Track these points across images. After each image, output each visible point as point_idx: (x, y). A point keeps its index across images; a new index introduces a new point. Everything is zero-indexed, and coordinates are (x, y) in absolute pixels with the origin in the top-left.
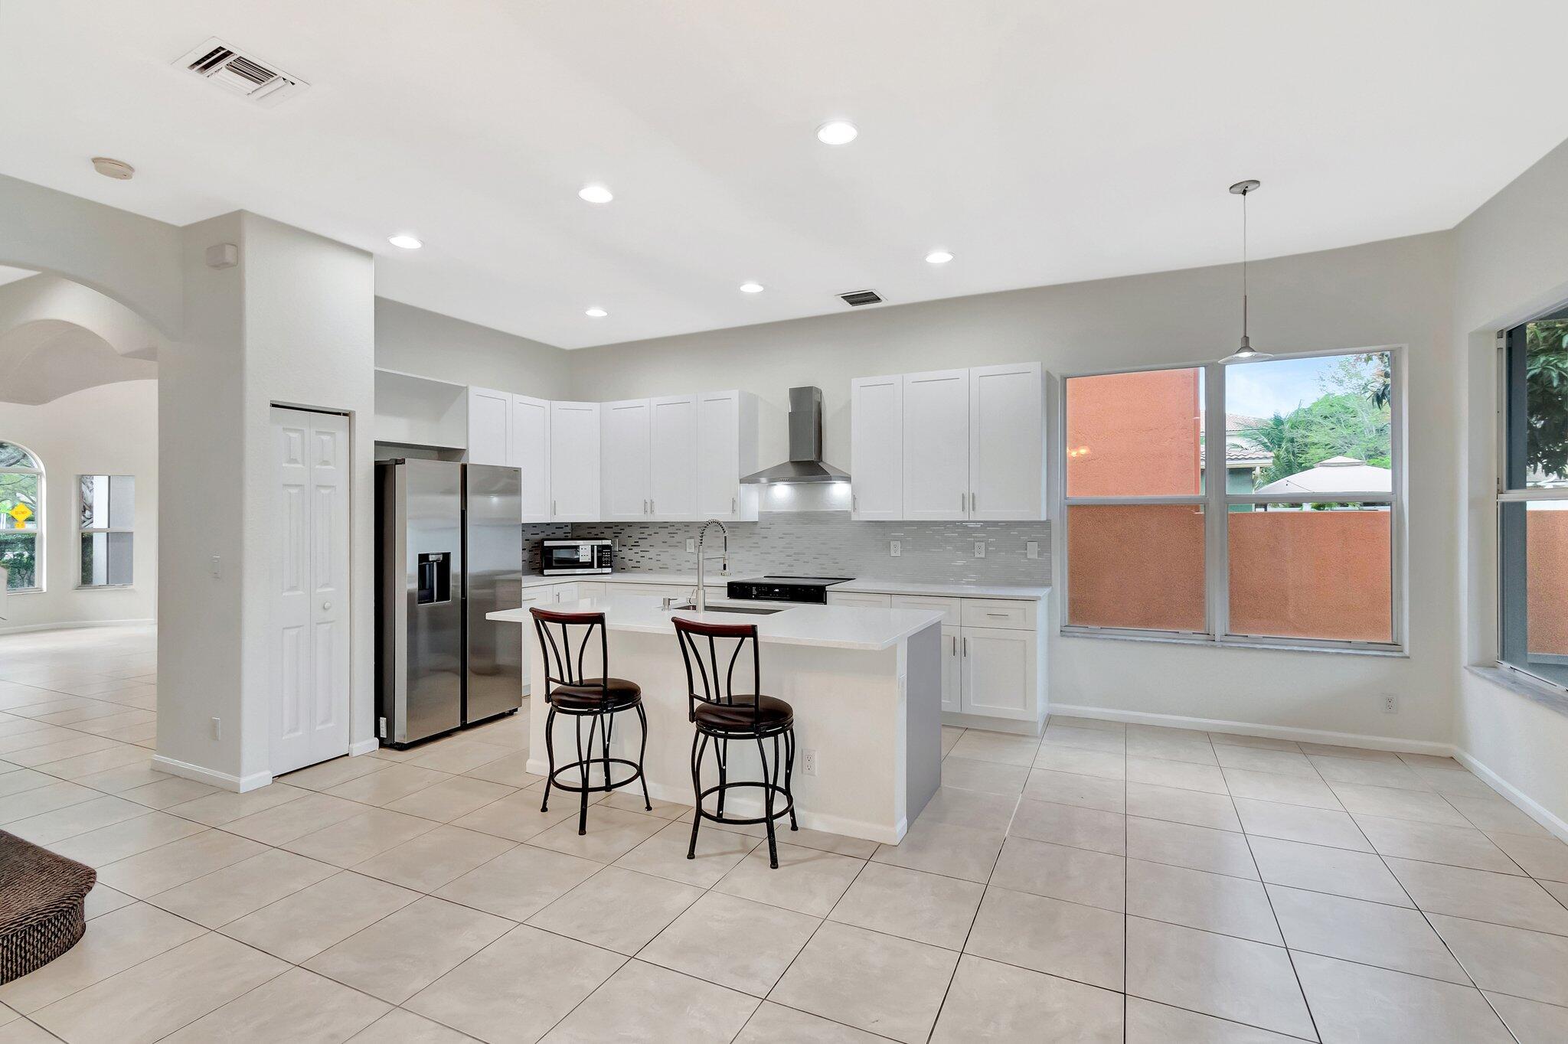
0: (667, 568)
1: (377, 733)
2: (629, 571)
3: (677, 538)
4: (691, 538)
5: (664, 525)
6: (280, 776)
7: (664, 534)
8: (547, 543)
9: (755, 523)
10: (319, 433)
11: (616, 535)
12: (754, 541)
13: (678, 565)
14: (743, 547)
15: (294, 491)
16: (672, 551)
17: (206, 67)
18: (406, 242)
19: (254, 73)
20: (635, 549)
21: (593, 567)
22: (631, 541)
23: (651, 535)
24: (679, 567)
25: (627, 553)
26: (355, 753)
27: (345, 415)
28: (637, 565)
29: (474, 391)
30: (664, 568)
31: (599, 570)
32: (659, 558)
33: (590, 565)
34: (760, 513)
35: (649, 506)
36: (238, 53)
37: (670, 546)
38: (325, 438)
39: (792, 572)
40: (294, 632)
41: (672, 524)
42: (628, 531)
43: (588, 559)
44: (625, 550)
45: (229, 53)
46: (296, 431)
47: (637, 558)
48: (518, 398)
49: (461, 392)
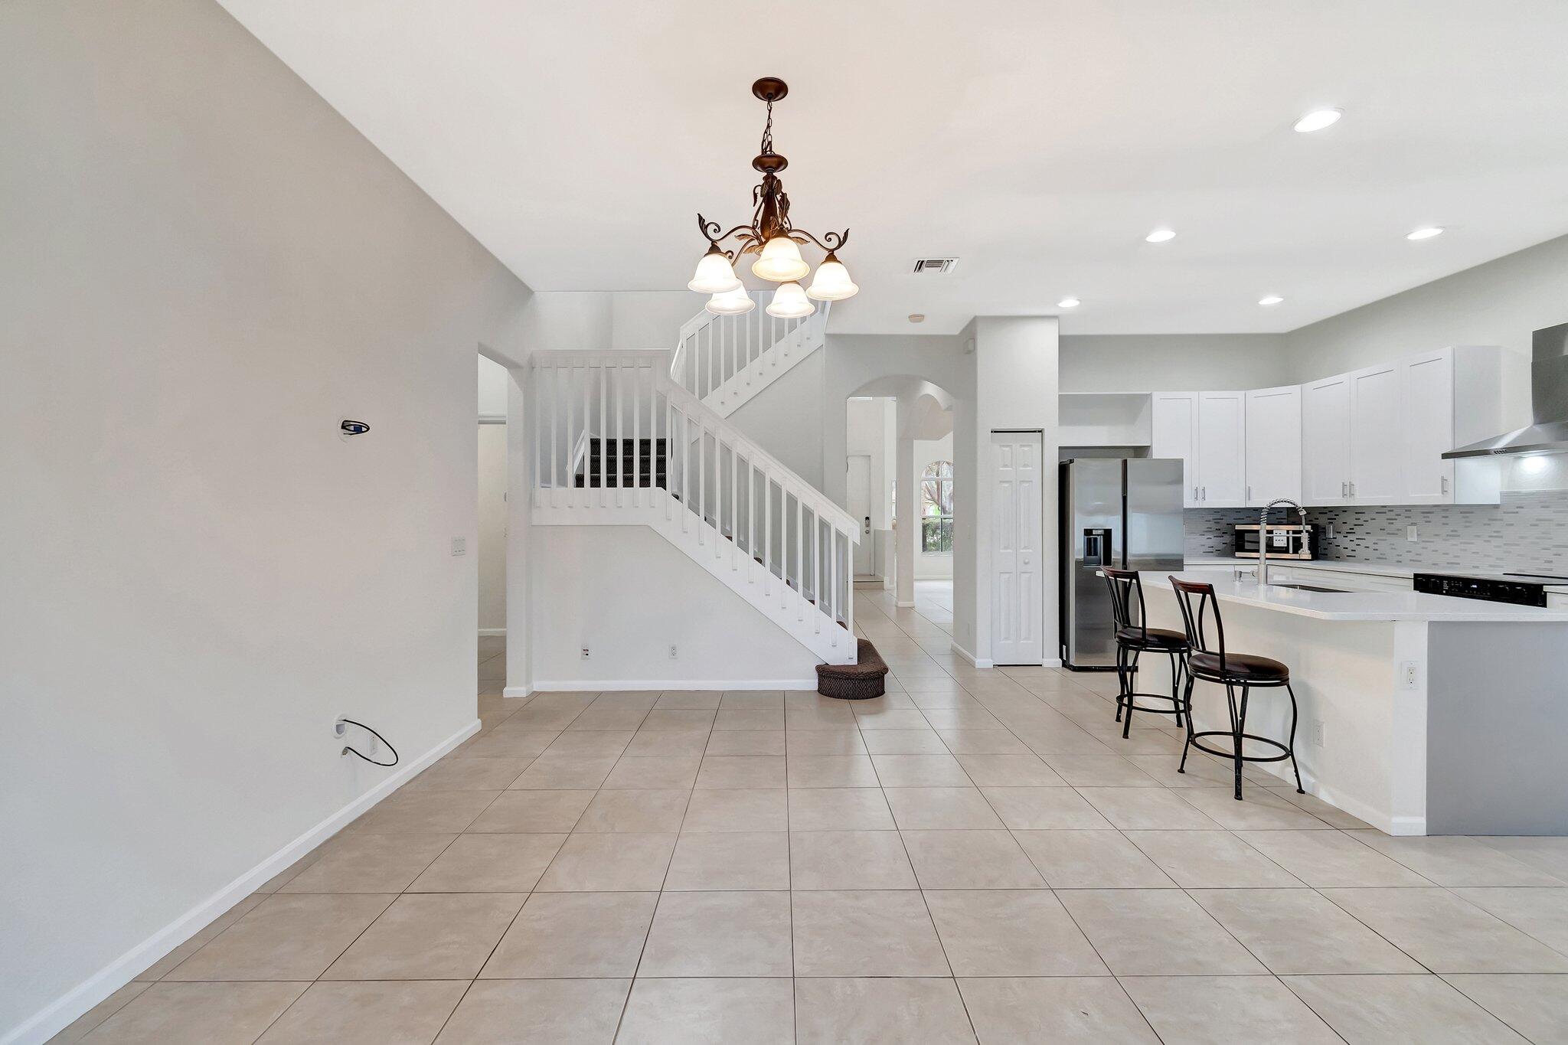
0: (1386, 559)
1: (1061, 656)
2: (1343, 560)
3: (1398, 524)
4: (1413, 524)
5: (1382, 510)
6: (999, 666)
7: (1381, 520)
8: (1238, 527)
9: (1496, 507)
10: (1021, 446)
11: (1331, 521)
12: (1494, 530)
13: (1398, 555)
14: (1479, 536)
15: (1006, 485)
16: (1391, 539)
17: (920, 268)
18: (1069, 303)
19: (936, 263)
20: (1351, 537)
21: (1288, 553)
22: (1346, 528)
23: (1367, 521)
24: (1400, 559)
25: (1342, 541)
26: (1044, 665)
27: (1039, 432)
28: (1353, 554)
29: (1157, 396)
30: (1382, 559)
31: (1296, 556)
32: (1376, 547)
33: (1285, 550)
34: (1503, 495)
35: (1348, 489)
36: (926, 260)
37: (1388, 534)
38: (1026, 449)
39: (1551, 570)
40: (1007, 576)
41: (1390, 509)
42: (1343, 517)
43: (1283, 544)
44: (1338, 536)
45: (923, 262)
46: (1007, 446)
47: (1351, 546)
48: (1205, 394)
49: (1149, 397)
